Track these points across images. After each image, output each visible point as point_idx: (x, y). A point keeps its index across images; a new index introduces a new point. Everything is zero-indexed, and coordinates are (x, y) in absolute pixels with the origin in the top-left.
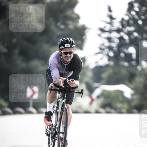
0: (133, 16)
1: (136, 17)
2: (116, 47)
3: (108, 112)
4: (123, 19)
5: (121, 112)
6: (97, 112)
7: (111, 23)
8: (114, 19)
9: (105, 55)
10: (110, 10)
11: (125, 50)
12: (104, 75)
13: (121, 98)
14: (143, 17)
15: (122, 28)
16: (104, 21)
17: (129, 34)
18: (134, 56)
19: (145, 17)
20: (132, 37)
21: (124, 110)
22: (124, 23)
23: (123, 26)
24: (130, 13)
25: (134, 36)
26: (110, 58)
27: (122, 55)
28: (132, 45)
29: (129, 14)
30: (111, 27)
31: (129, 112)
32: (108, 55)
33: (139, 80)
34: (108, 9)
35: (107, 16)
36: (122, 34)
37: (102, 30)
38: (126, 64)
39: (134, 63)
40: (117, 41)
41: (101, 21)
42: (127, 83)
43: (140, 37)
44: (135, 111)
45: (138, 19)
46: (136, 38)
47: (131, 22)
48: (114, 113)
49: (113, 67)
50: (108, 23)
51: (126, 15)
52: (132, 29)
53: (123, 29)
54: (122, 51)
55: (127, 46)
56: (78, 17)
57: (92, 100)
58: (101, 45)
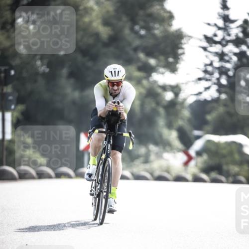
7: (225, 29)
8: (233, 22)
10: (225, 7)
12: (209, 117)
13: (237, 157)
15: (243, 38)
21: (242, 179)
32: (219, 84)
35: (218, 16)
37: (210, 40)
53: (247, 39)
56: (171, 17)
57: (190, 158)
58: (206, 65)
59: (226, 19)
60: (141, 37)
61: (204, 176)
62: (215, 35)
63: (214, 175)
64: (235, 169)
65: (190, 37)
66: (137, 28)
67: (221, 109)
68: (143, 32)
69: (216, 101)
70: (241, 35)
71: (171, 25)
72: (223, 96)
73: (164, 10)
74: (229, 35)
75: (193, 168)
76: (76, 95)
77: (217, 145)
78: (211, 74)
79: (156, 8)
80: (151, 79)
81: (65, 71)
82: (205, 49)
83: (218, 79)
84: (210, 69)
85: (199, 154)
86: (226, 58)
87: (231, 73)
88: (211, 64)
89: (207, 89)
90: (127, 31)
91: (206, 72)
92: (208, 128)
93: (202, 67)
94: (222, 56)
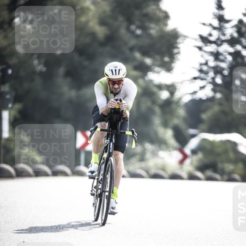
3: (209, 179)
5: (231, 180)
6: (192, 177)
7: (220, 29)
8: (228, 21)
10: (220, 7)
12: (204, 116)
13: (232, 155)
15: (238, 38)
16: (210, 25)
21: (237, 176)
23: (241, 34)
26: (216, 87)
32: (213, 82)
36: (239, 47)
37: (205, 40)
41: (204, 24)
50: (215, 28)
53: (242, 39)
56: (167, 16)
57: (185, 157)
58: (201, 64)
59: (221, 19)
60: (137, 36)
61: (199, 174)
62: (210, 35)
63: (209, 173)
64: (229, 167)
65: (185, 37)
66: (133, 27)
67: (216, 108)
68: (139, 32)
69: (211, 100)
70: (236, 35)
71: (166, 25)
72: (218, 95)
73: (160, 10)
74: (224, 35)
75: (189, 166)
76: (73, 93)
77: (212, 143)
78: (206, 73)
79: (151, 8)
80: (146, 78)
81: (62, 71)
82: (200, 48)
83: (213, 79)
84: (205, 68)
85: (194, 152)
86: (221, 57)
87: (226, 73)
88: (206, 64)
89: (202, 88)
90: (123, 31)
91: (201, 71)
92: (203, 126)
93: (198, 66)
94: (217, 56)
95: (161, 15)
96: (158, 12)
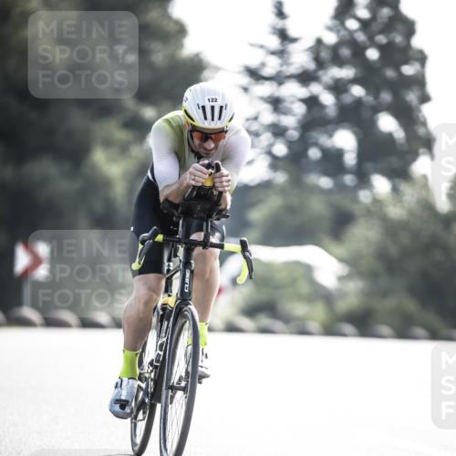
0: (351, 33)
1: (361, 37)
2: (295, 129)
3: (264, 331)
4: (319, 42)
5: (303, 332)
6: (231, 328)
7: (281, 53)
8: (294, 40)
9: (261, 154)
10: (281, 14)
11: (324, 140)
12: (256, 215)
13: (304, 288)
14: (382, 39)
15: (316, 71)
16: (262, 47)
17: (338, 88)
18: (350, 159)
19: (387, 37)
20: (347, 99)
21: (314, 325)
22: (324, 54)
23: (320, 63)
24: (342, 24)
25: (353, 95)
26: (276, 163)
27: (314, 153)
28: (346, 124)
29: (339, 28)
30: (282, 65)
31: (330, 330)
32: (269, 153)
33: (364, 235)
34: (274, 10)
35: (271, 30)
36: (316, 89)
37: (255, 74)
38: (325, 182)
39: (349, 179)
40: (300, 109)
41: (252, 45)
42: (327, 241)
43: (370, 100)
44: (348, 328)
45: (368, 43)
46: (359, 102)
47: (345, 52)
48: (284, 333)
49: (282, 190)
50: (273, 53)
51: (330, 29)
52: (346, 73)
53: (321, 73)
54: (314, 140)
55: (330, 127)
56: (181, 30)
58: (248, 120)
59: (283, 35)
61: (245, 322)
62: (263, 65)
65: (217, 69)
67: (273, 203)
69: (266, 185)
70: (311, 66)
71: (181, 46)
72: (280, 178)
73: (169, 18)
74: (288, 64)
79: (153, 15)
82: (246, 89)
84: (255, 127)
87: (294, 134)
88: (256, 118)
94: (276, 103)
95: (172, 27)
96: (165, 22)
